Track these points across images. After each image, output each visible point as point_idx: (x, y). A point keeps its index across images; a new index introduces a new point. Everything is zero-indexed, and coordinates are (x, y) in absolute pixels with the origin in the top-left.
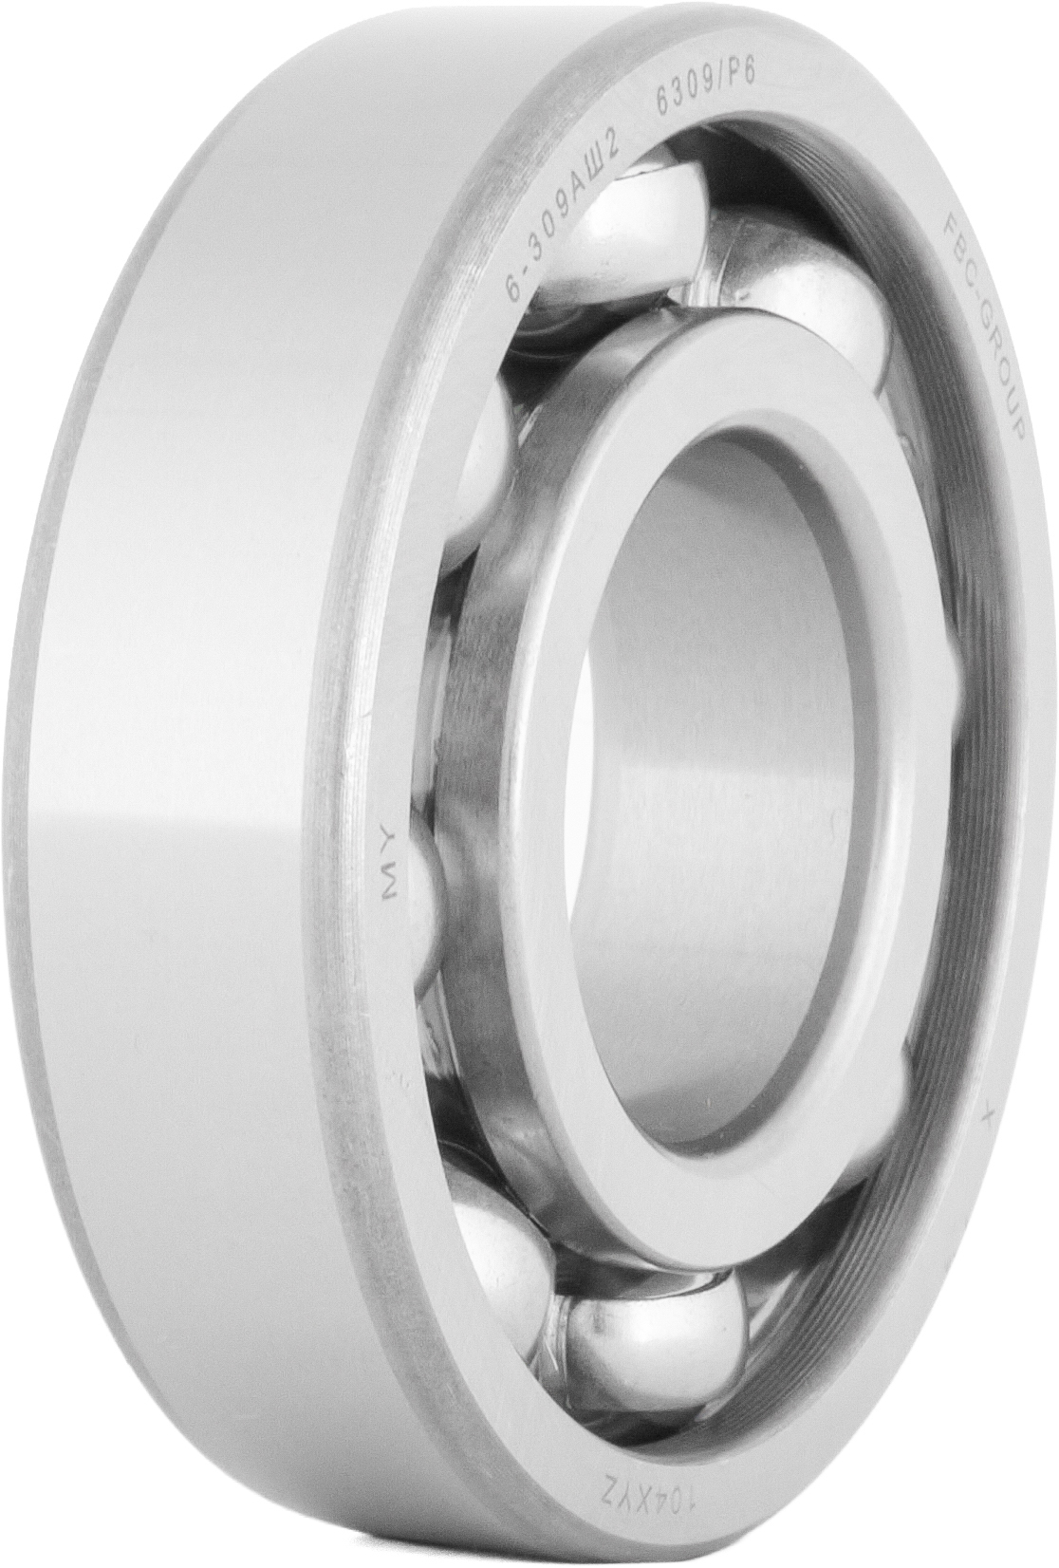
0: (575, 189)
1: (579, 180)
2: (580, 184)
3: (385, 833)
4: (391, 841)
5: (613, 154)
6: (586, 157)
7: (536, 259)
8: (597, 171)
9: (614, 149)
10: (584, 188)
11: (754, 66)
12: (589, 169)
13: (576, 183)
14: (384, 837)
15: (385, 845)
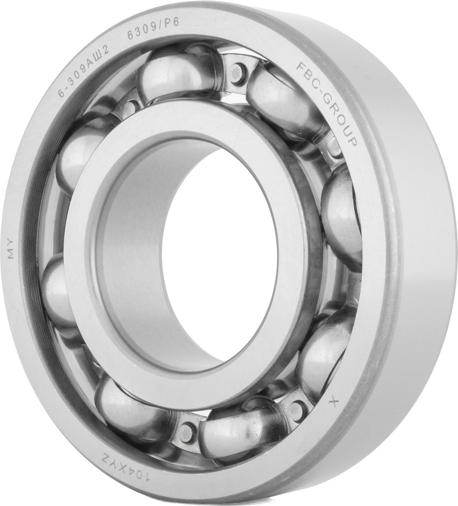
0: (88, 64)
1: (90, 61)
2: (91, 62)
3: (9, 241)
4: (11, 243)
5: (106, 53)
6: (93, 54)
7: (71, 85)
8: (99, 58)
9: (107, 51)
10: (92, 63)
11: (178, 20)
12: (95, 58)
13: (89, 62)
14: (9, 242)
15: (9, 243)
